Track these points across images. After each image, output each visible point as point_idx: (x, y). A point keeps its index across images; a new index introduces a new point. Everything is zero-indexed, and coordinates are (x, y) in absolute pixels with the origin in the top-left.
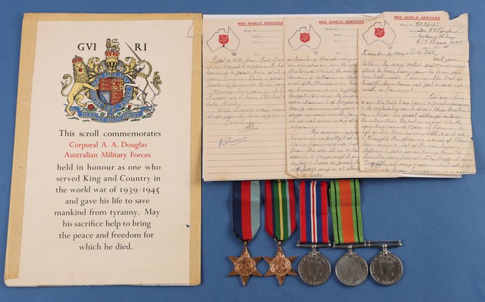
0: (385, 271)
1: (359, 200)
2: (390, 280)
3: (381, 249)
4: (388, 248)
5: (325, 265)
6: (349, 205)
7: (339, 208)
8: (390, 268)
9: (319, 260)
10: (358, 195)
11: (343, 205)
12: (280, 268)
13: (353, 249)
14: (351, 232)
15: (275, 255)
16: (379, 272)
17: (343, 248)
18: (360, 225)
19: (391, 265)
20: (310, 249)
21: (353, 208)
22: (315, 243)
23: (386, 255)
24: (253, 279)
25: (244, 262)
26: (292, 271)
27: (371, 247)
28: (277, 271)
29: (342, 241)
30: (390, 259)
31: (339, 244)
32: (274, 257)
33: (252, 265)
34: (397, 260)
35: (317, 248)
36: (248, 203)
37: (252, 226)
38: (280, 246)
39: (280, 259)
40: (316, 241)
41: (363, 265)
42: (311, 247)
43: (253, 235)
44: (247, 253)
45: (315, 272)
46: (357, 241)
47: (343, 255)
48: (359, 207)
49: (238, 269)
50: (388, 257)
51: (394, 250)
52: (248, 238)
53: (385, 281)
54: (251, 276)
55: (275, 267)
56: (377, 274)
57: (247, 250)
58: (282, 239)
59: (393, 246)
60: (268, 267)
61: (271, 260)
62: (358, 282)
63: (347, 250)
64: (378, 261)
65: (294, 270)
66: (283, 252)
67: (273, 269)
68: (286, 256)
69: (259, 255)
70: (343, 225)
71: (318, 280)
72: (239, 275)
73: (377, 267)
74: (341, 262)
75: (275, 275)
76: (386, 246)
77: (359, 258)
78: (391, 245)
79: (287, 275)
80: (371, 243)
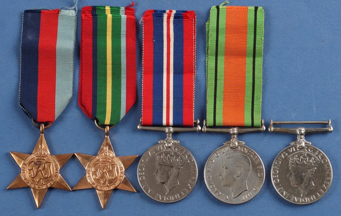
0: (300, 179)
1: (260, 46)
2: (308, 195)
3: (294, 137)
4: (308, 135)
5: (188, 166)
6: (242, 54)
7: (221, 59)
8: (309, 173)
9: (177, 156)
10: (260, 37)
11: (229, 53)
12: (103, 177)
13: (240, 135)
14: (241, 107)
15: (98, 151)
16: (288, 180)
17: (221, 132)
18: (258, 94)
19: (310, 167)
20: (163, 135)
21: (249, 60)
22: (168, 125)
23: (302, 148)
24: (54, 195)
25: (38, 163)
26: (125, 182)
27: (275, 133)
28: (98, 180)
29: (220, 120)
30: (310, 156)
31: (214, 126)
32: (96, 155)
33: (54, 168)
34: (323, 157)
35: (175, 134)
36: (52, 54)
37: (57, 96)
38: (107, 134)
39: (106, 160)
40: (171, 122)
41: (256, 167)
42: (164, 132)
43: (58, 111)
44: (44, 145)
45: (168, 177)
46: (248, 121)
47: (221, 146)
48: (259, 61)
49: (27, 176)
50: (306, 152)
51: (318, 140)
52: (46, 120)
53: (298, 196)
54: (51, 189)
55: (94, 173)
56: (284, 183)
57: (44, 140)
58: (107, 121)
59: (317, 131)
60: (83, 172)
61: (87, 159)
62: (245, 197)
63: (228, 136)
64: (286, 159)
65: (130, 181)
66: (113, 147)
67: (91, 178)
68: (116, 156)
69: (67, 152)
70: (225, 91)
71: (172, 193)
72: (28, 188)
73: (284, 170)
74: (214, 159)
75: (93, 189)
76: (303, 130)
77: (250, 152)
78: (312, 129)
79: (116, 190)
80: (275, 125)
